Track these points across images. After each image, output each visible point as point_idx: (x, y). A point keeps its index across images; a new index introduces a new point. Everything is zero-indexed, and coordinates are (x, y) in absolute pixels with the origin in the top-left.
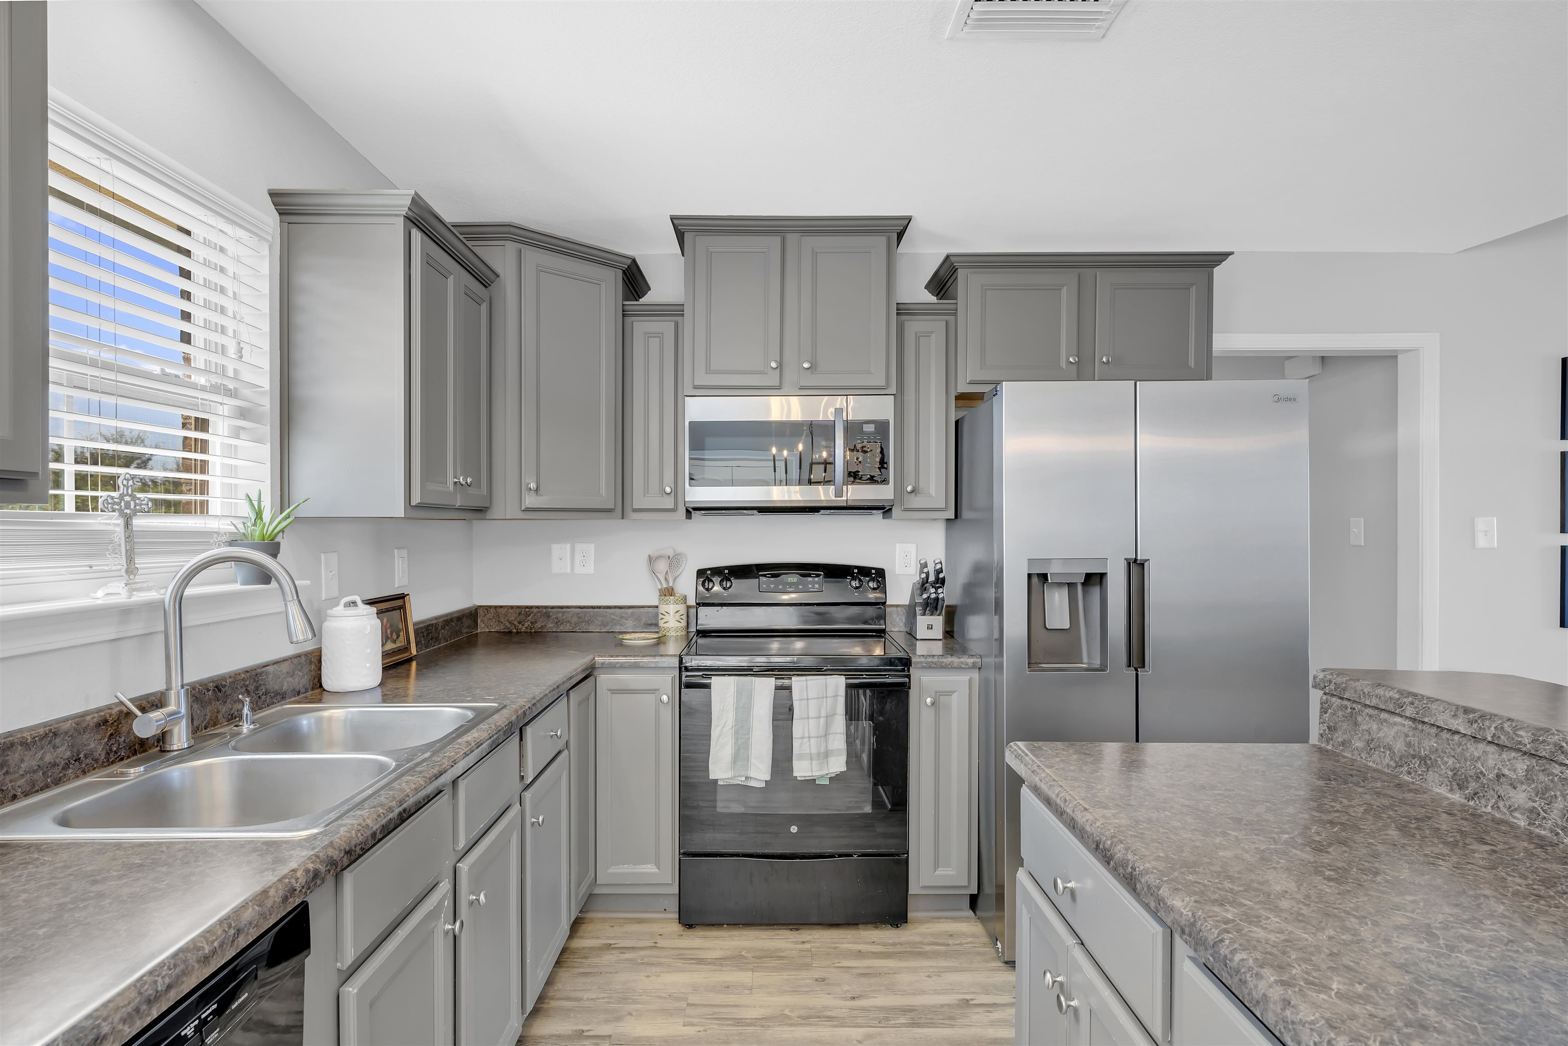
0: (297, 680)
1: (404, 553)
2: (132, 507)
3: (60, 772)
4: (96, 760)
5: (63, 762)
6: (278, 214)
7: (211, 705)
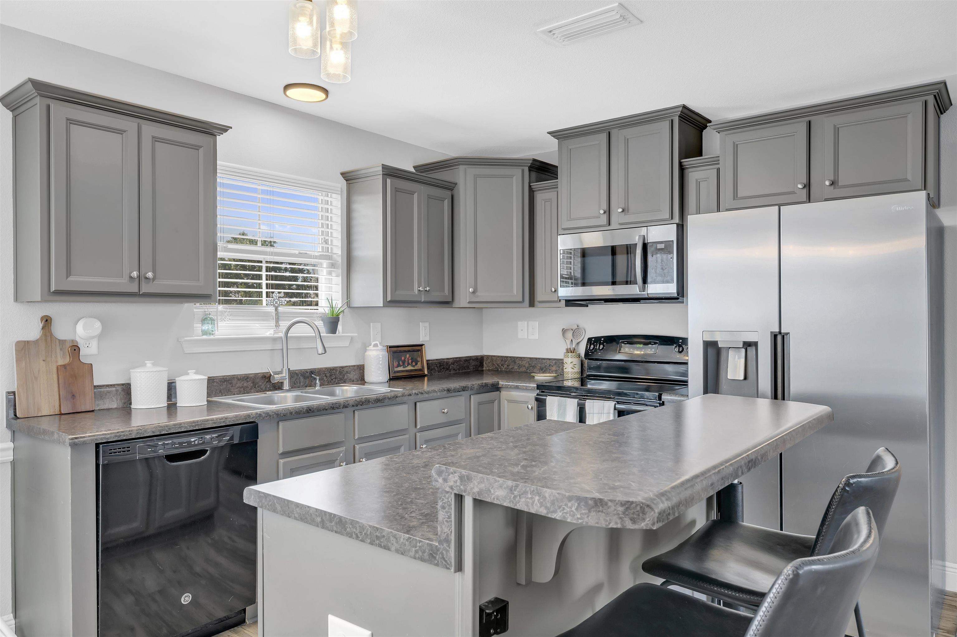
0: (352, 375)
1: (427, 324)
2: (278, 303)
3: (249, 390)
4: (262, 389)
5: (250, 387)
6: (345, 181)
7: (309, 378)
